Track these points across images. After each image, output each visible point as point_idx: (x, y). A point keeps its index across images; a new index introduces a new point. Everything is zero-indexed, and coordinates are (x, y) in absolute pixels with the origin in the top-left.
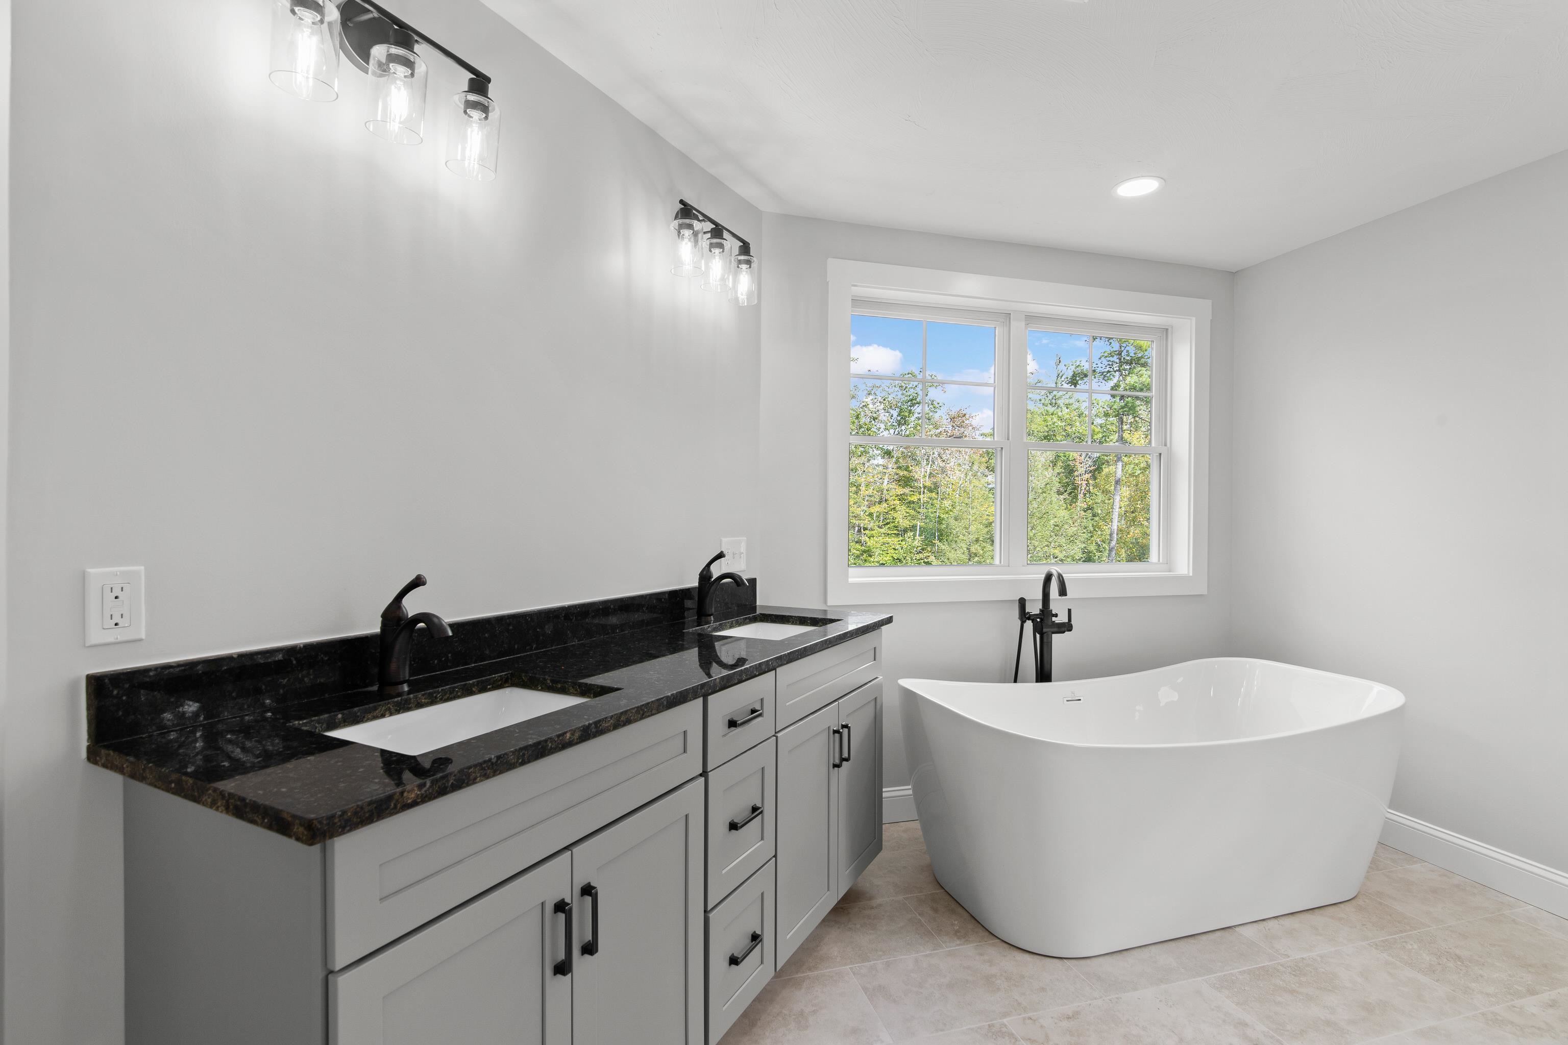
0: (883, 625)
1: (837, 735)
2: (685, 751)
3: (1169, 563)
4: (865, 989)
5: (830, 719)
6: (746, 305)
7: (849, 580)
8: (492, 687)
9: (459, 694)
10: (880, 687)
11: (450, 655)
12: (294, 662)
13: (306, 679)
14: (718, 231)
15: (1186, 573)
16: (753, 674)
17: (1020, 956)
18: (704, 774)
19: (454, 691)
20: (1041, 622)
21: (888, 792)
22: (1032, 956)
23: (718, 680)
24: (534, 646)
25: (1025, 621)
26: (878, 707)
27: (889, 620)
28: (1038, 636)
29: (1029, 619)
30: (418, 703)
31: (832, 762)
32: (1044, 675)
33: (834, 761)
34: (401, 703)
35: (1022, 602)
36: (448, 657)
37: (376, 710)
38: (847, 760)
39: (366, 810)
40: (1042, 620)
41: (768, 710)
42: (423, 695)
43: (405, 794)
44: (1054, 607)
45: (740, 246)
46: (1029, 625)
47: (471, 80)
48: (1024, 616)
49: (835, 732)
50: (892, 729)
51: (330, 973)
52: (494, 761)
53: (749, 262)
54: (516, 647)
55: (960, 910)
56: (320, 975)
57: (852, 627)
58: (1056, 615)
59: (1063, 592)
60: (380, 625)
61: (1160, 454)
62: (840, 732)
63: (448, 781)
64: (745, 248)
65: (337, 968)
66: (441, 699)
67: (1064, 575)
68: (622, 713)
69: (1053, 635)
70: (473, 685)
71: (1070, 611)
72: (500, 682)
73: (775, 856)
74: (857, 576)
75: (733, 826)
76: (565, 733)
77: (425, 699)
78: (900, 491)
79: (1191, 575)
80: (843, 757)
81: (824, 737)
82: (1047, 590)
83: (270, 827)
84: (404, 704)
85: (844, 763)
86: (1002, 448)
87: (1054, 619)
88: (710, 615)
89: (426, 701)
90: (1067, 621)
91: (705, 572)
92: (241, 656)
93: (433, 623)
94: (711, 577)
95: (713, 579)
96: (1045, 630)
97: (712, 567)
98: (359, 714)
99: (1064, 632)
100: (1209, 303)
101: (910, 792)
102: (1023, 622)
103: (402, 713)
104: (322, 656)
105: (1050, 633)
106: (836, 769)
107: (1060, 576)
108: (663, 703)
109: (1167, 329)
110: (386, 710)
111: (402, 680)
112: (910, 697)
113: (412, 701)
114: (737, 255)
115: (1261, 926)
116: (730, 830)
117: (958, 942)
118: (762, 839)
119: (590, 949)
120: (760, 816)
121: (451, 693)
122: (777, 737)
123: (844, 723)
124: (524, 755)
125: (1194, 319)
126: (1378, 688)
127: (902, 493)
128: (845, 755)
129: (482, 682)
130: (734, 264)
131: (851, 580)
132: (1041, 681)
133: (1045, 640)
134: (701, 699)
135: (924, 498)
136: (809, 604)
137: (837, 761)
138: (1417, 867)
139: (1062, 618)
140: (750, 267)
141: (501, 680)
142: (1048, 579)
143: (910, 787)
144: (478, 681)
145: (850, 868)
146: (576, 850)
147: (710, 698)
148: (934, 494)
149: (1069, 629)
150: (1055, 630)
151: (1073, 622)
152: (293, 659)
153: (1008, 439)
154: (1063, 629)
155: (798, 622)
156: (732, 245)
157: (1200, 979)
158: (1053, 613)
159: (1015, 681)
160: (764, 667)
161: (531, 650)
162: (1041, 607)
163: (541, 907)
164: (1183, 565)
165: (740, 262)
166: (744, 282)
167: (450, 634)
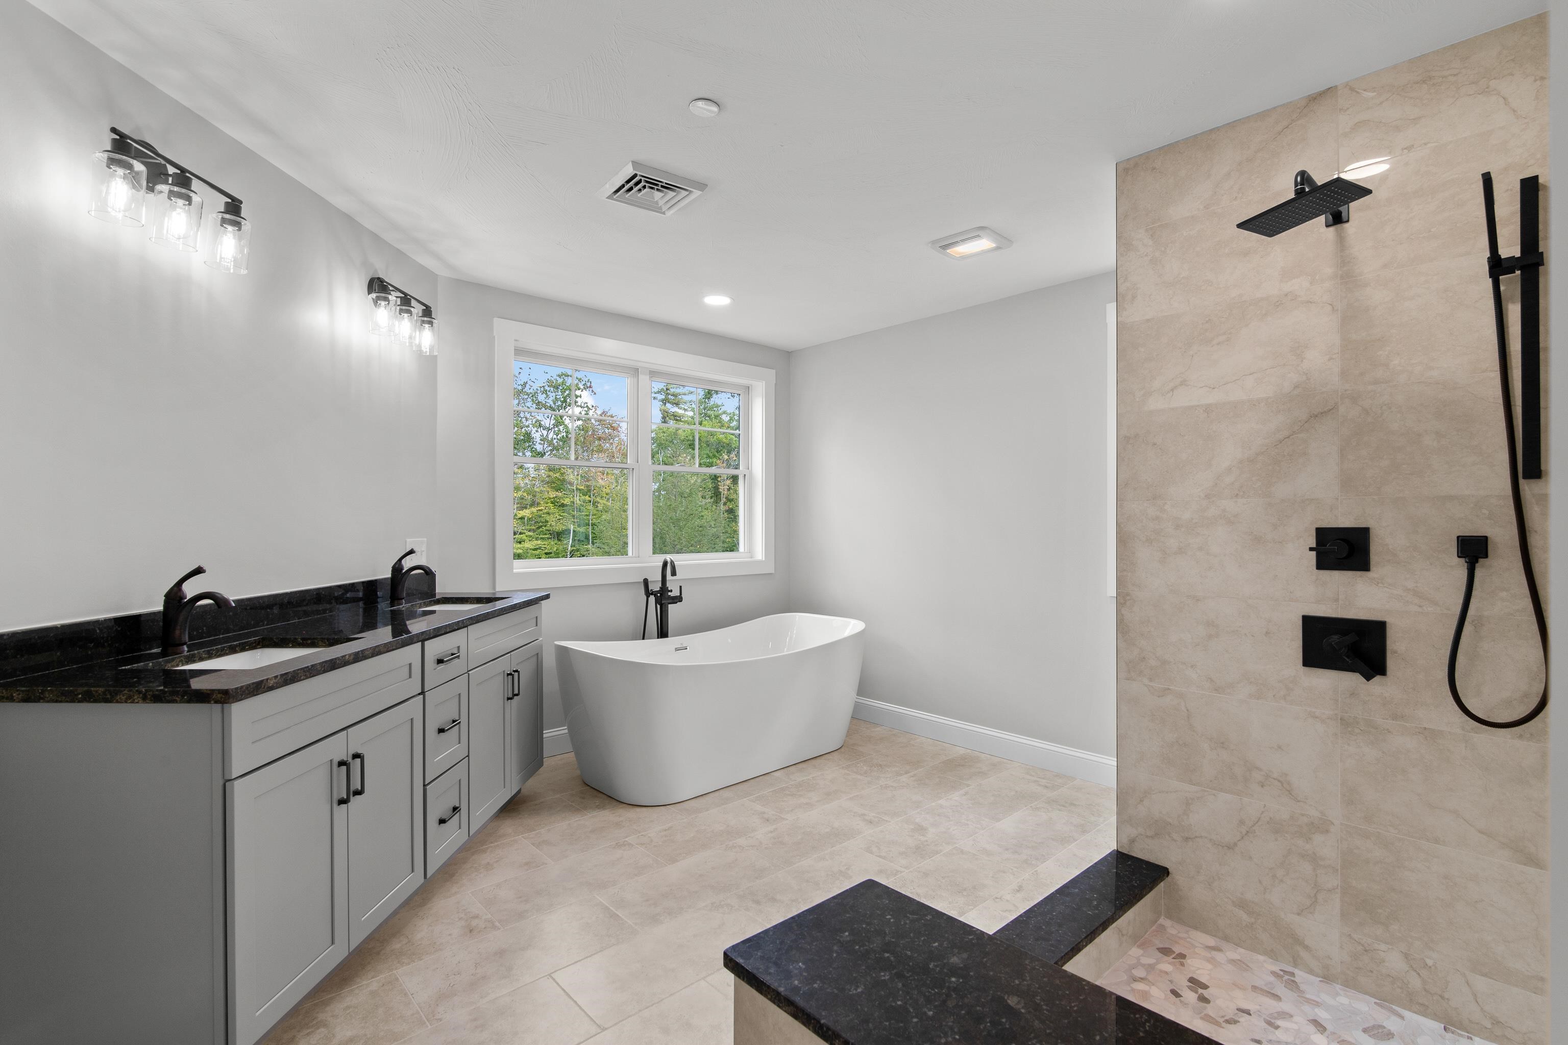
0: (542, 600)
1: (510, 677)
2: (410, 677)
3: (751, 551)
4: (533, 844)
5: (505, 665)
6: (428, 354)
7: (514, 570)
8: (249, 648)
9: (227, 652)
10: (541, 647)
11: (205, 628)
12: (98, 631)
13: (106, 644)
14: (406, 300)
15: (761, 558)
16: (453, 628)
17: (638, 810)
18: (422, 693)
19: (224, 649)
20: (660, 596)
21: (547, 733)
22: (646, 808)
23: (432, 630)
24: (266, 623)
25: (649, 596)
26: (539, 661)
27: (547, 597)
28: (659, 606)
29: (652, 594)
30: (200, 657)
31: (506, 697)
32: (663, 633)
33: (508, 695)
34: (189, 656)
35: (646, 582)
36: (203, 629)
37: (173, 661)
38: (517, 695)
39: (251, 687)
40: (661, 594)
41: (463, 653)
42: (204, 651)
43: (269, 681)
44: (669, 585)
45: (423, 310)
46: (652, 599)
47: (227, 203)
48: (648, 593)
49: (508, 675)
50: (551, 684)
51: (227, 782)
52: (310, 667)
53: (431, 323)
54: (252, 622)
55: (601, 795)
56: (221, 783)
57: (516, 601)
58: (671, 591)
59: (674, 573)
60: (162, 603)
61: (745, 475)
62: (512, 675)
63: (288, 676)
64: (427, 312)
65: (233, 778)
66: (215, 655)
67: (675, 563)
68: (376, 646)
69: (669, 605)
70: (236, 646)
71: (681, 587)
72: (254, 645)
73: (468, 756)
74: (520, 567)
75: (441, 731)
76: (346, 655)
77: (205, 654)
78: (553, 494)
79: (764, 559)
80: (515, 693)
81: (501, 678)
82: (665, 573)
83: (189, 701)
84: (192, 658)
85: (515, 697)
86: (633, 469)
87: (669, 594)
88: (403, 599)
89: (206, 656)
90: (679, 595)
91: (397, 566)
92: (64, 627)
93: (218, 598)
94: (402, 569)
95: (404, 571)
96: (663, 602)
97: (403, 561)
98: (163, 663)
99: (676, 603)
100: (774, 371)
101: (566, 731)
102: (648, 597)
103: (190, 664)
104: (117, 627)
105: (667, 604)
106: (510, 701)
107: (672, 562)
108: (399, 642)
109: (749, 387)
110: (180, 661)
111: (183, 642)
112: (563, 652)
113: (196, 656)
114: (421, 317)
115: (786, 770)
116: (439, 733)
117: (599, 810)
118: (459, 743)
119: (358, 793)
120: (458, 725)
121: (222, 651)
122: (469, 674)
123: (514, 669)
124: (325, 665)
125: (764, 382)
126: (853, 622)
127: (555, 496)
128: (516, 692)
129: (243, 644)
130: (419, 323)
131: (515, 571)
132: (661, 637)
133: (664, 609)
134: (420, 643)
135: (578, 500)
136: (483, 590)
137: (510, 696)
138: (878, 729)
139: (675, 593)
140: (432, 326)
141: (255, 642)
142: (665, 564)
143: (566, 727)
144: (239, 643)
145: (522, 773)
146: (349, 730)
147: (426, 643)
148: (587, 497)
149: (680, 600)
150: (670, 601)
151: (683, 596)
152: (97, 629)
153: (638, 462)
154: (676, 601)
155: (475, 602)
156: (417, 309)
157: (745, 799)
158: (669, 589)
159: (643, 639)
160: (460, 624)
161: (263, 625)
162: (661, 586)
163: (330, 763)
164: (759, 554)
165: (423, 322)
166: (426, 338)
167: (234, 605)
